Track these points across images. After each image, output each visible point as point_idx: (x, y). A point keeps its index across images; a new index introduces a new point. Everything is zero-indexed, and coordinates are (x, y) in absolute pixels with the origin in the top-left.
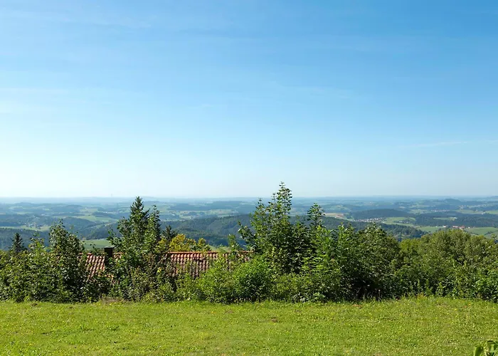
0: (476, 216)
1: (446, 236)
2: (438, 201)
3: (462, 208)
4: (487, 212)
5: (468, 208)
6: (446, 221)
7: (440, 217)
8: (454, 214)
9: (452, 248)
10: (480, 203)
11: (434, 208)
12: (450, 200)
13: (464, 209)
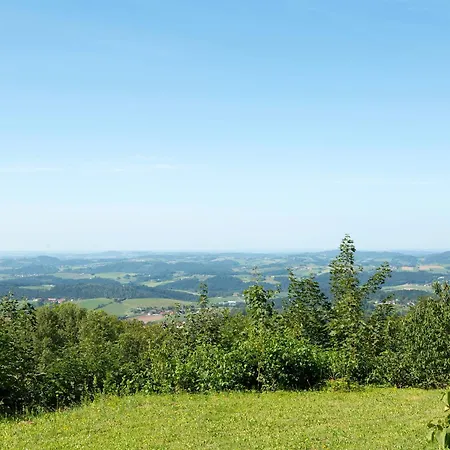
0: (81, 282)
1: (51, 313)
2: (25, 259)
3: (62, 270)
4: (97, 275)
5: (69, 271)
6: (38, 291)
7: (28, 285)
8: (50, 280)
9: (60, 331)
10: (87, 262)
11: (19, 271)
12: (44, 258)
13: (65, 271)
